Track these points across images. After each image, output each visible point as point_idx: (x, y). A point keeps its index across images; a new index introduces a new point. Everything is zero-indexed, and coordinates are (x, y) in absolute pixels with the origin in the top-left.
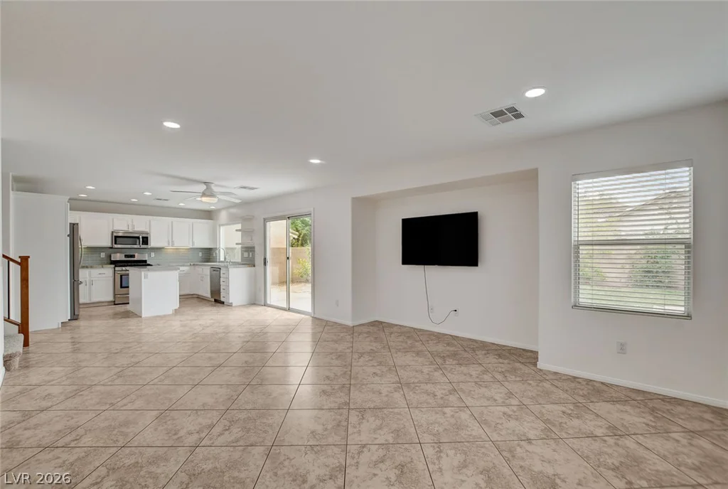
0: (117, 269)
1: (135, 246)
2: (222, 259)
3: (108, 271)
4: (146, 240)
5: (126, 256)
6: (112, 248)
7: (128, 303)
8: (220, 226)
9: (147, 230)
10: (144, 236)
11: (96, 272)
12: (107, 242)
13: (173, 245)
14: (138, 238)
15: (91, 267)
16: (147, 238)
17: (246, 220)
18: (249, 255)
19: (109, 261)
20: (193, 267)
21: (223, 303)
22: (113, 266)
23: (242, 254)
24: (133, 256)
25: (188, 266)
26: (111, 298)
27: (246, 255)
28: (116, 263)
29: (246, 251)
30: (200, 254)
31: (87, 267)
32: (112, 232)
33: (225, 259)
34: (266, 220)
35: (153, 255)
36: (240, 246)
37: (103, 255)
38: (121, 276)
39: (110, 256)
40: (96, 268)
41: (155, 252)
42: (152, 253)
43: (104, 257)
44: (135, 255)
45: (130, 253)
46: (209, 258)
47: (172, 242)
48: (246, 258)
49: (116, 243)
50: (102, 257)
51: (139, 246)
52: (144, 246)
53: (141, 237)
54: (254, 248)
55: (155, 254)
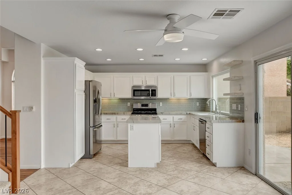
1: (149, 98)
2: (214, 110)
5: (143, 105)
6: (133, 99)
8: (213, 77)
9: (155, 84)
10: (153, 89)
11: (120, 118)
12: (129, 95)
13: (174, 95)
15: (117, 114)
16: (155, 90)
17: (235, 66)
18: (237, 107)
19: (133, 109)
20: (189, 116)
23: (231, 106)
24: (147, 105)
25: (184, 115)
27: (234, 106)
29: (235, 103)
30: (198, 104)
31: (115, 114)
32: (132, 87)
33: (216, 109)
34: (257, 64)
35: (161, 104)
36: (229, 96)
37: (129, 104)
39: (133, 105)
40: (120, 114)
41: (162, 102)
42: (160, 103)
43: (129, 106)
44: (148, 104)
45: (145, 102)
46: (204, 108)
47: (174, 93)
48: (235, 110)
49: (134, 96)
50: (128, 106)
51: (149, 97)
52: (154, 97)
53: (150, 90)
54: (243, 100)
55: (163, 104)
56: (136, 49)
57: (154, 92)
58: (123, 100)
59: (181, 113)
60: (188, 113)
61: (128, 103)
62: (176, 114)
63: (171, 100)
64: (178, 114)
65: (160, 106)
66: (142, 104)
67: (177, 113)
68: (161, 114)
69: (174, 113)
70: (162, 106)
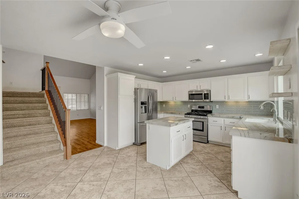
1: (202, 101)
5: (199, 107)
10: (206, 93)
12: (186, 98)
13: (228, 98)
25: (237, 118)
31: (173, 113)
32: (189, 92)
35: (217, 106)
41: (219, 105)
44: (204, 107)
45: (202, 105)
46: (271, 112)
47: (228, 96)
49: (190, 99)
50: (188, 107)
52: (207, 100)
53: (203, 93)
55: (219, 106)
56: (163, 58)
57: (207, 95)
58: (184, 103)
59: (233, 117)
61: (188, 105)
62: (227, 117)
63: (228, 103)
64: (229, 117)
65: (217, 108)
68: (211, 116)
69: (225, 116)
70: (218, 108)
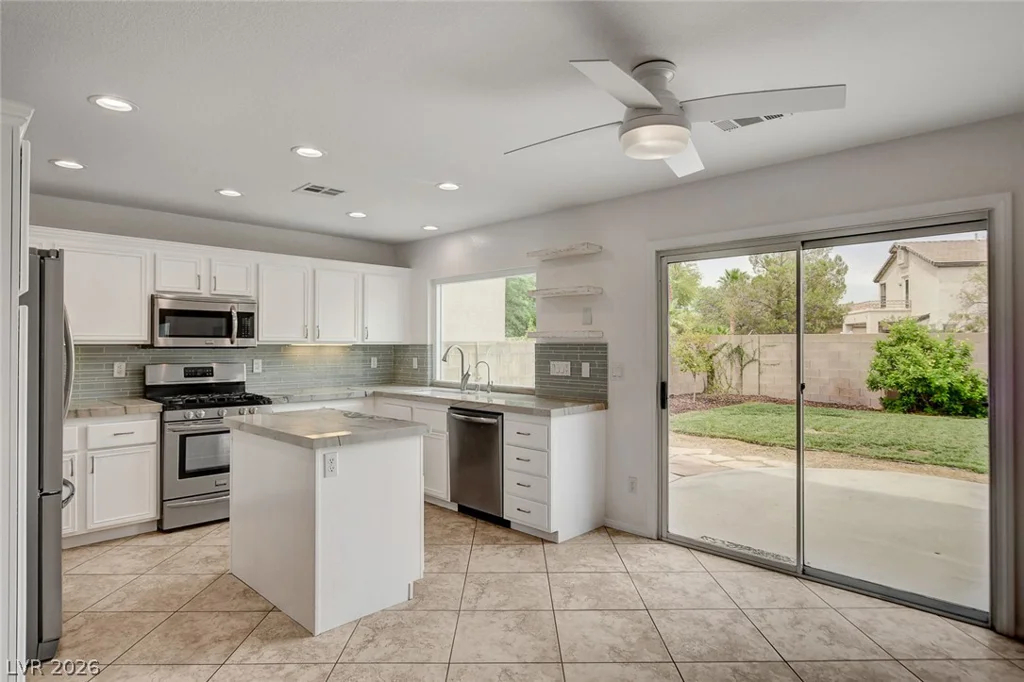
0: (170, 415)
1: (227, 342)
3: (142, 425)
4: (246, 324)
5: (189, 373)
6: (151, 346)
7: (227, 520)
9: (251, 293)
10: (243, 309)
11: (102, 430)
13: (314, 337)
14: (228, 315)
15: (90, 413)
16: (251, 316)
18: (576, 370)
19: (139, 389)
20: (370, 401)
21: (506, 524)
22: (157, 406)
23: (543, 368)
24: (209, 372)
25: (358, 398)
26: (150, 512)
27: (560, 367)
28: (165, 396)
29: (561, 359)
30: (374, 363)
31: (77, 416)
32: (153, 299)
35: (258, 366)
37: (120, 369)
38: (183, 439)
39: (143, 373)
40: (106, 414)
41: (263, 358)
42: (255, 361)
43: (123, 375)
44: (212, 368)
45: (197, 361)
46: (394, 374)
47: (315, 327)
48: (567, 377)
49: (162, 335)
50: (116, 375)
51: (228, 340)
52: (248, 342)
53: (235, 313)
54: (606, 349)
55: (263, 363)
57: (247, 321)
58: (92, 353)
59: (350, 394)
60: (370, 390)
61: (116, 365)
62: (334, 397)
63: (294, 352)
64: (340, 397)
65: (255, 371)
66: (185, 369)
67: (337, 395)
68: (282, 400)
70: (260, 370)
